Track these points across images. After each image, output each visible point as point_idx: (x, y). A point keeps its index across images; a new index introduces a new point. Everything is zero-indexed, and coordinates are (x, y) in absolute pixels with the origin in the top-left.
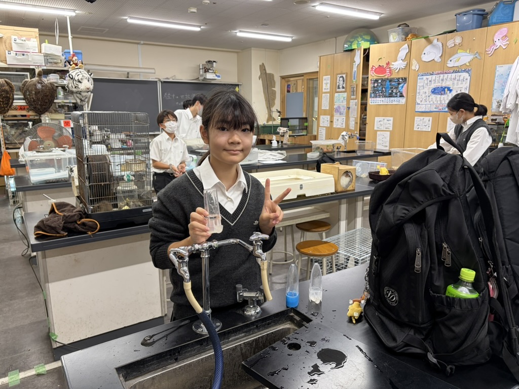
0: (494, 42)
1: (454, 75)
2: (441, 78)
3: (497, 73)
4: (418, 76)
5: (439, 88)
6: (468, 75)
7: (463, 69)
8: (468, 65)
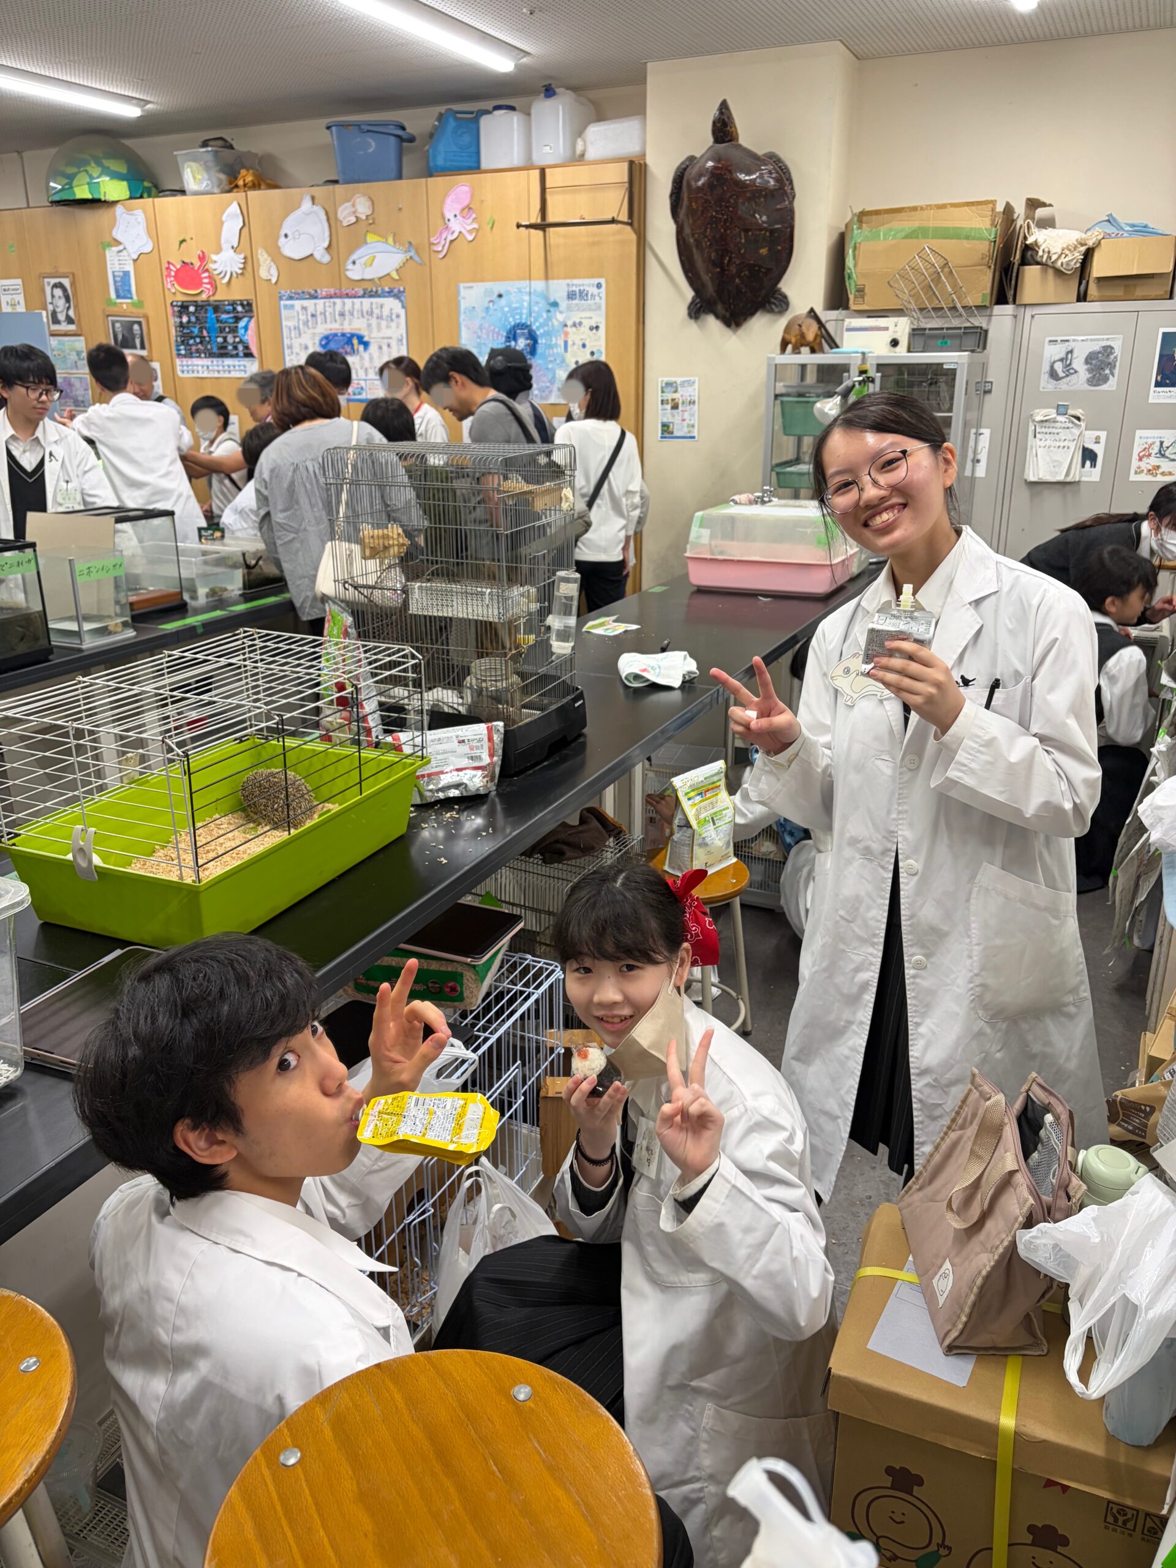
0: (445, 222)
1: (367, 302)
2: (338, 307)
3: (463, 305)
4: (281, 298)
5: (336, 335)
6: (400, 305)
7: (387, 289)
8: (396, 277)
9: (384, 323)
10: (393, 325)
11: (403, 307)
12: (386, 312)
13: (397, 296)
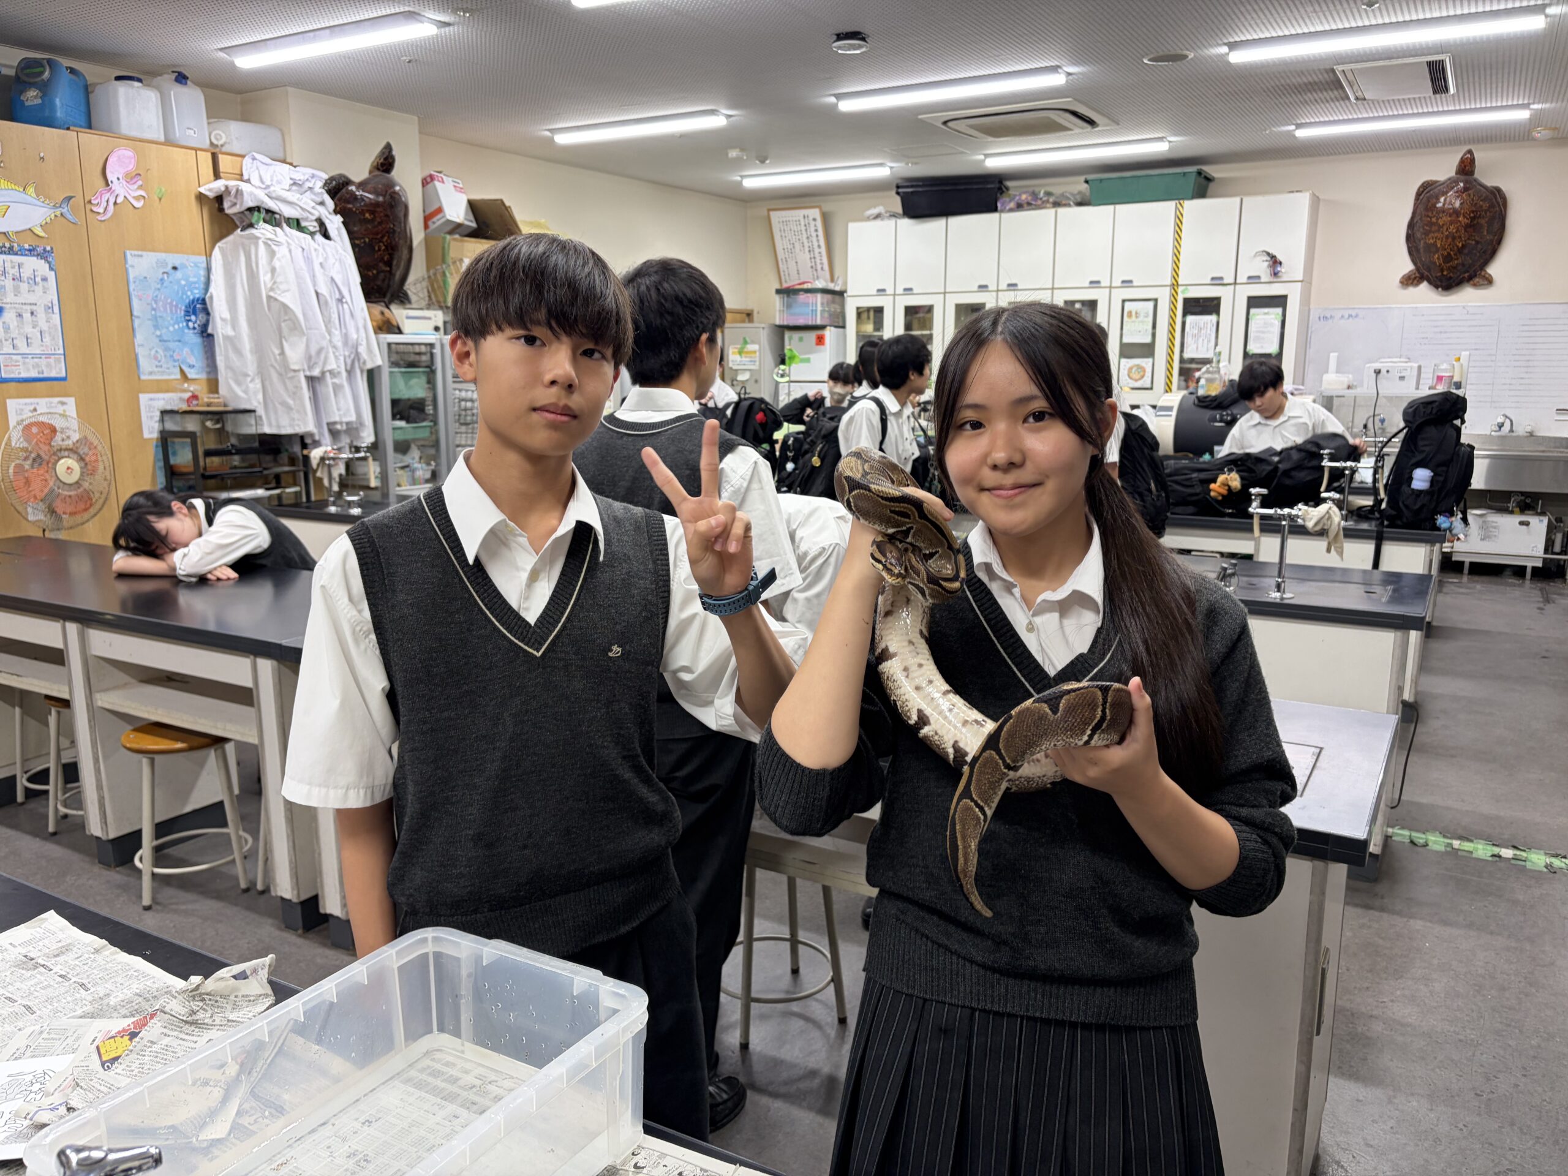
0: (108, 183)
3: (132, 273)
6: (47, 265)
7: (27, 246)
8: (42, 234)
9: (24, 286)
10: (39, 289)
11: (51, 269)
12: (26, 273)
13: (44, 255)
